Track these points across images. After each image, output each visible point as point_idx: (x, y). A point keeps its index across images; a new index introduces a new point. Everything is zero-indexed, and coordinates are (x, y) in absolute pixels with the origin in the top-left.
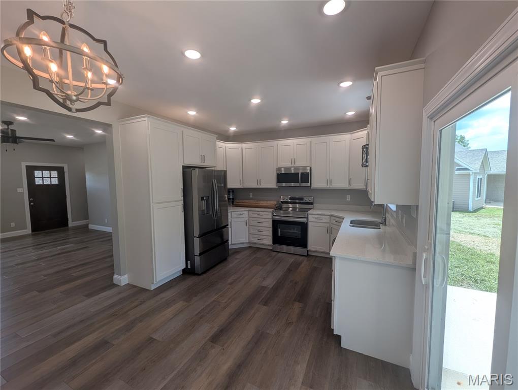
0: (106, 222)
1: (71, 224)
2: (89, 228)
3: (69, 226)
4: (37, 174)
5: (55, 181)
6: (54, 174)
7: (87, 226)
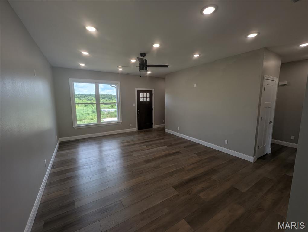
0: (179, 129)
1: (154, 126)
2: (165, 131)
3: (153, 127)
4: (141, 95)
5: (148, 100)
6: (148, 95)
7: (163, 129)
